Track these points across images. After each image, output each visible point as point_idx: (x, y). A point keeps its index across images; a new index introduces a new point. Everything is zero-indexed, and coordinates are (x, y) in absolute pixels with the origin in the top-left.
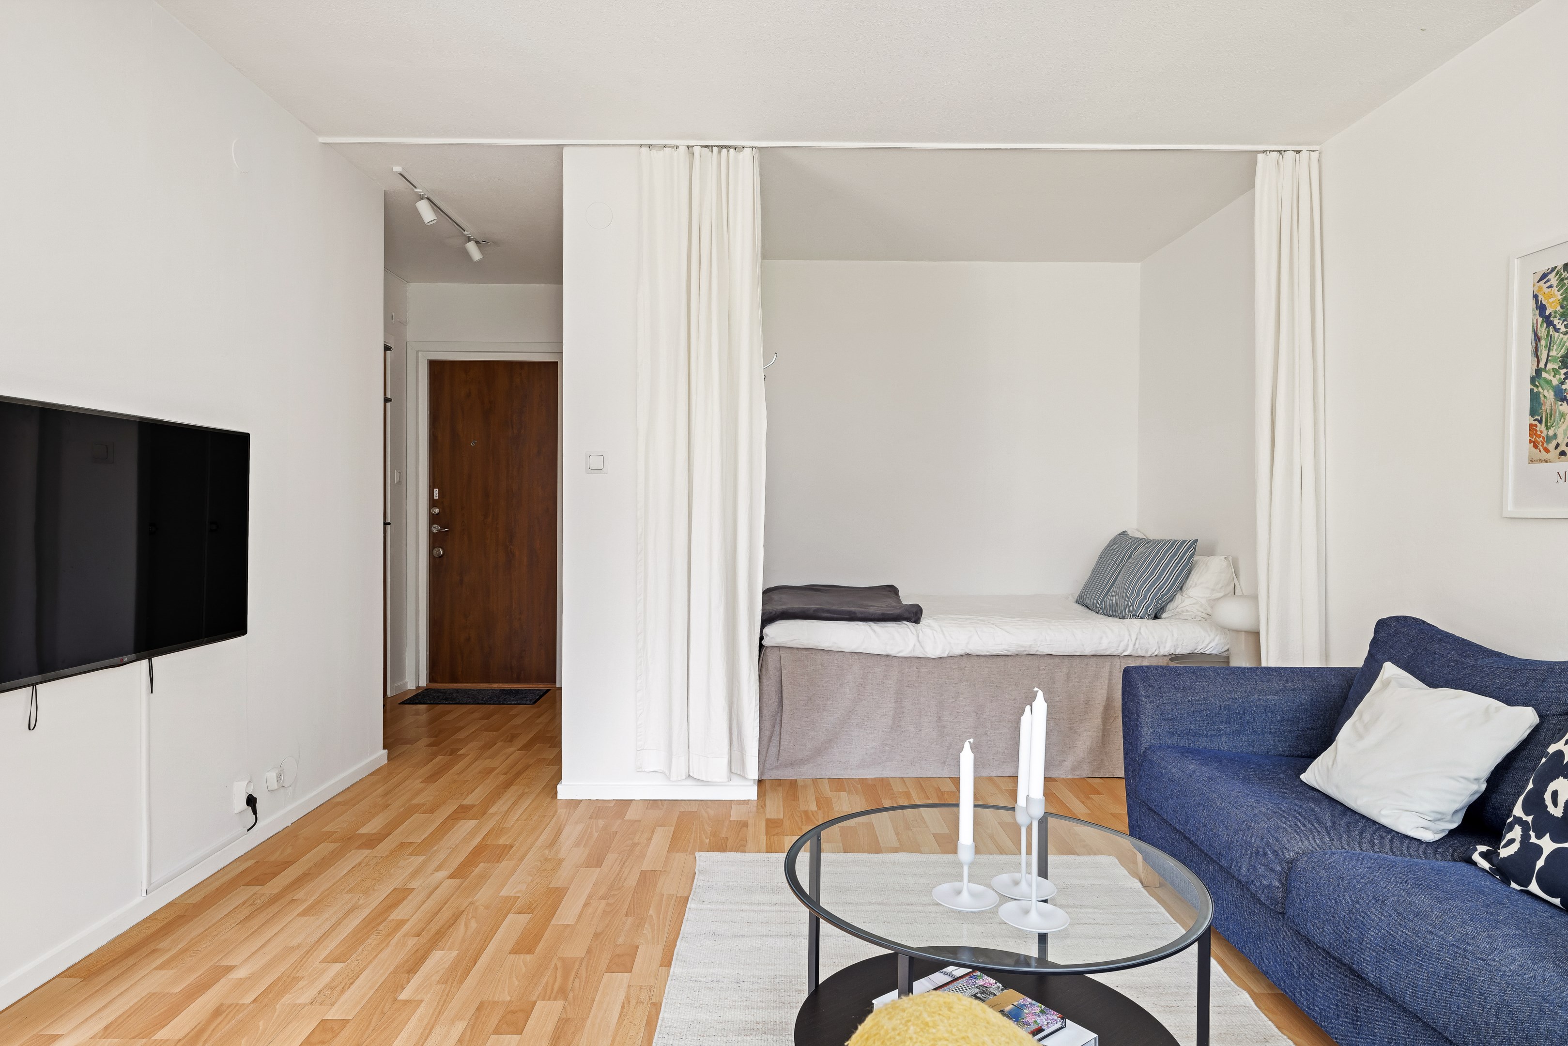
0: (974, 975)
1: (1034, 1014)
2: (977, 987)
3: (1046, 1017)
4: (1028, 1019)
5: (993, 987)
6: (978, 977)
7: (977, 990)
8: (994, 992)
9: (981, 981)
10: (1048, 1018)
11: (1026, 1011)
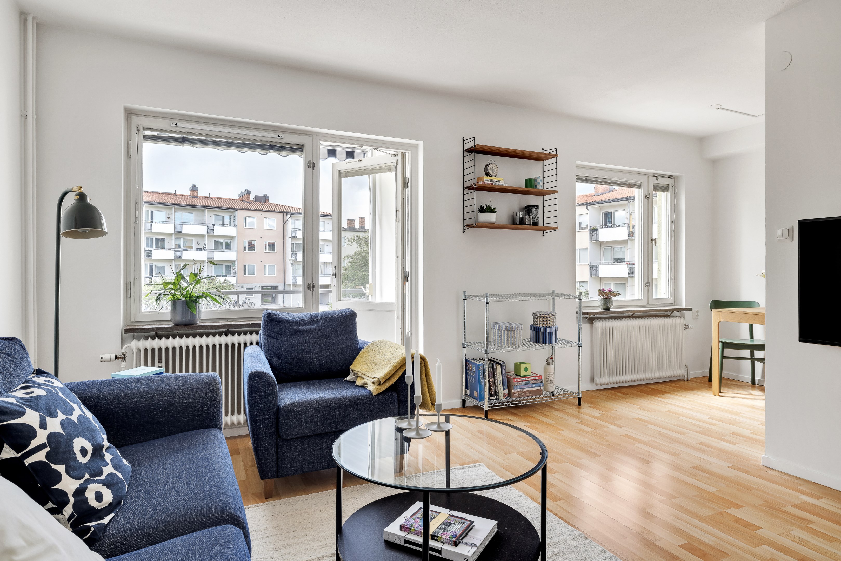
0: (454, 537)
1: (416, 523)
2: (449, 531)
3: (410, 523)
4: (418, 520)
5: (442, 533)
6: (452, 536)
7: (448, 529)
8: (439, 530)
9: (449, 535)
10: (409, 523)
11: (420, 523)
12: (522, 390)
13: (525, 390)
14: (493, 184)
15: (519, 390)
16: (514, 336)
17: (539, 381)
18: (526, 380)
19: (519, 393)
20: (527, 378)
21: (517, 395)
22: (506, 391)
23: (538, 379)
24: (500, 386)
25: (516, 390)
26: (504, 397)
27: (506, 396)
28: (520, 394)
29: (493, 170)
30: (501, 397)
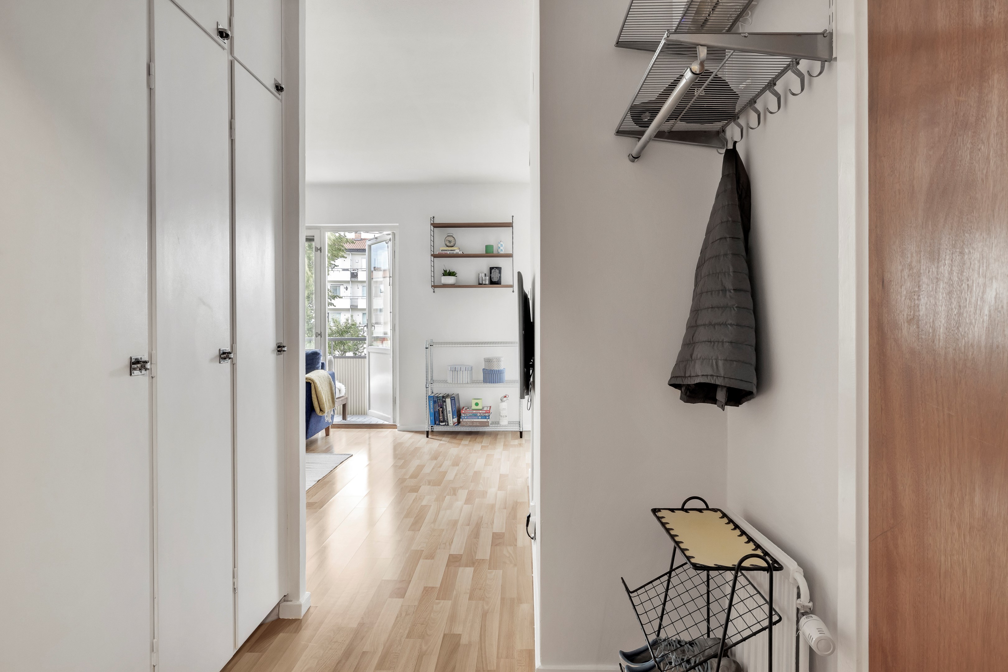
12: (469, 420)
13: (472, 420)
14: (449, 253)
15: (466, 420)
16: (463, 375)
17: (486, 415)
18: (474, 412)
19: (466, 423)
20: (474, 411)
21: (465, 424)
22: (455, 420)
23: (485, 413)
24: (450, 416)
25: (464, 420)
26: (453, 425)
27: (455, 423)
28: (468, 424)
29: (450, 241)
30: (451, 424)
